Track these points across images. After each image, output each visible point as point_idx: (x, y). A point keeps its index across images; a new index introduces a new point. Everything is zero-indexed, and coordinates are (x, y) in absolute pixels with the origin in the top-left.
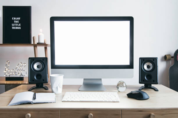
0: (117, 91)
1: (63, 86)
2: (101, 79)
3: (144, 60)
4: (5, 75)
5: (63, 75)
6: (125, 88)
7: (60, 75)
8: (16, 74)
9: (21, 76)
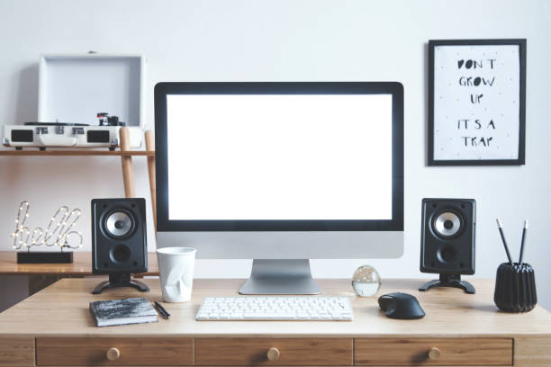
0: (353, 294)
1: (195, 281)
2: (306, 262)
3: (434, 206)
4: (14, 247)
5: (195, 251)
6: (377, 285)
7: (186, 251)
8: (49, 242)
9: (66, 250)
